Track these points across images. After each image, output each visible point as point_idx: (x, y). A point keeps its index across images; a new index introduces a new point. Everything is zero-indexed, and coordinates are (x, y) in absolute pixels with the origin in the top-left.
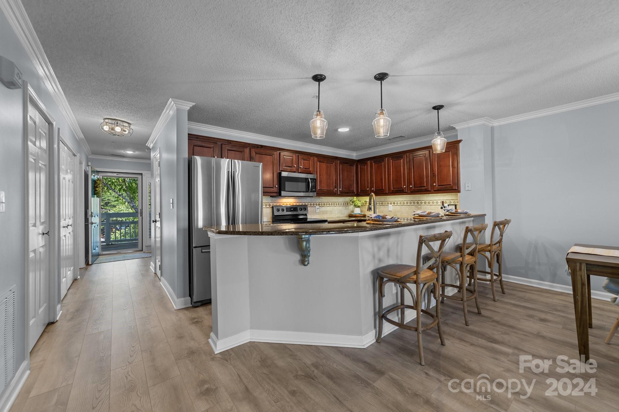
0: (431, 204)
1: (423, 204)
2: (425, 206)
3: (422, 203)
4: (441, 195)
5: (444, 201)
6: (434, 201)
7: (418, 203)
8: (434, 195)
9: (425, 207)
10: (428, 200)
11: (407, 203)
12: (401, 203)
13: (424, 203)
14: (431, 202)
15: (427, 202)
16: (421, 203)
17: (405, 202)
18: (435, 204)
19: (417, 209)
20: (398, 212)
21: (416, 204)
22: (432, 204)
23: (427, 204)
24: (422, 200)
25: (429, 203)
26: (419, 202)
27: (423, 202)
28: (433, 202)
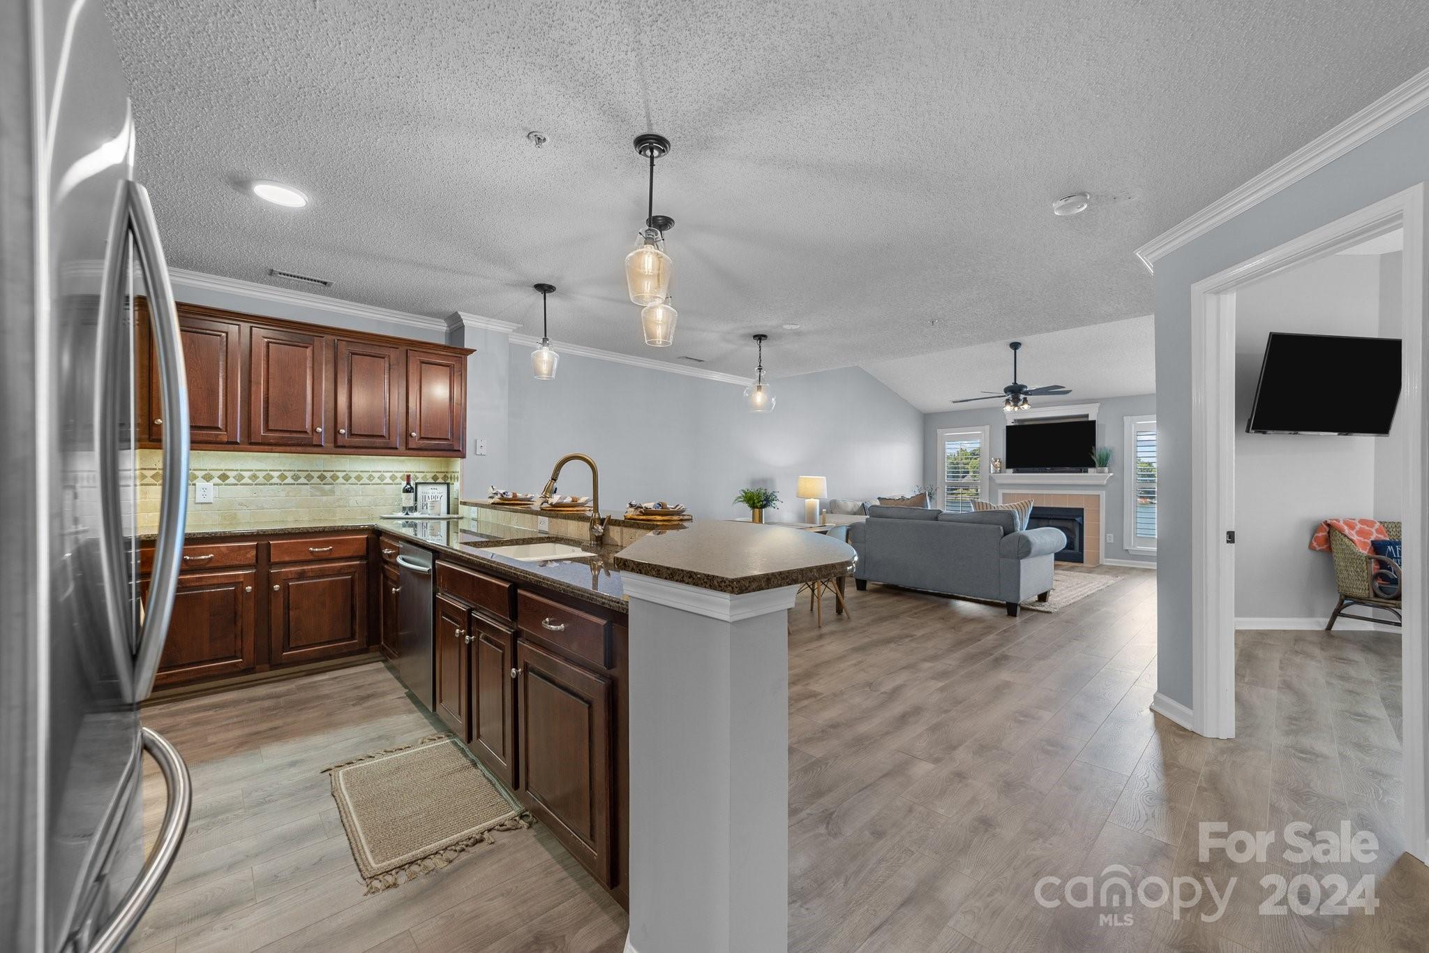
0: (365, 480)
1: (341, 480)
2: (347, 486)
3: (338, 478)
4: (393, 460)
5: (412, 475)
6: (374, 474)
7: (322, 478)
8: (372, 459)
9: (348, 490)
10: (357, 471)
11: (283, 477)
12: (254, 477)
13: (343, 478)
14: (365, 475)
15: (353, 475)
16: (335, 478)
17: (276, 474)
18: (376, 480)
19: (318, 493)
20: (241, 504)
21: (316, 480)
22: (367, 481)
23: (353, 480)
24: (337, 469)
25: (359, 478)
26: (328, 475)
27: (340, 475)
28: (371, 476)
